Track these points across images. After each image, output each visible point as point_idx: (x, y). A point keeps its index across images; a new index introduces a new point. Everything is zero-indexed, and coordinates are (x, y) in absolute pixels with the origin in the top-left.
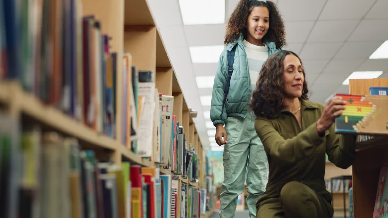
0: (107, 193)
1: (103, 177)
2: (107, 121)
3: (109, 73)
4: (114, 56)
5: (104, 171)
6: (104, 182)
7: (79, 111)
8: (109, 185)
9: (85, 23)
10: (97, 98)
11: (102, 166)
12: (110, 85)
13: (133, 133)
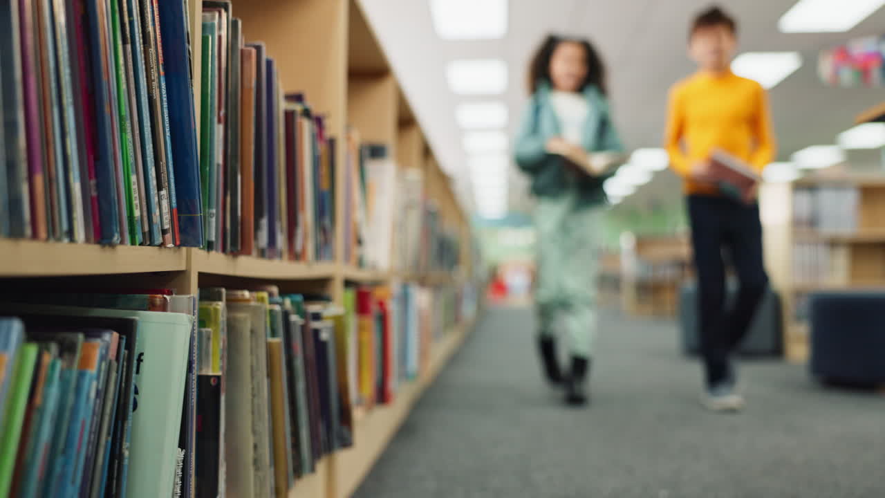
0: (321, 347)
1: (315, 325)
2: (321, 238)
3: (324, 170)
4: (332, 143)
5: (317, 317)
6: (316, 332)
7: (281, 240)
8: (324, 336)
9: (290, 116)
10: (307, 215)
11: (314, 308)
12: (325, 185)
13: (359, 242)
